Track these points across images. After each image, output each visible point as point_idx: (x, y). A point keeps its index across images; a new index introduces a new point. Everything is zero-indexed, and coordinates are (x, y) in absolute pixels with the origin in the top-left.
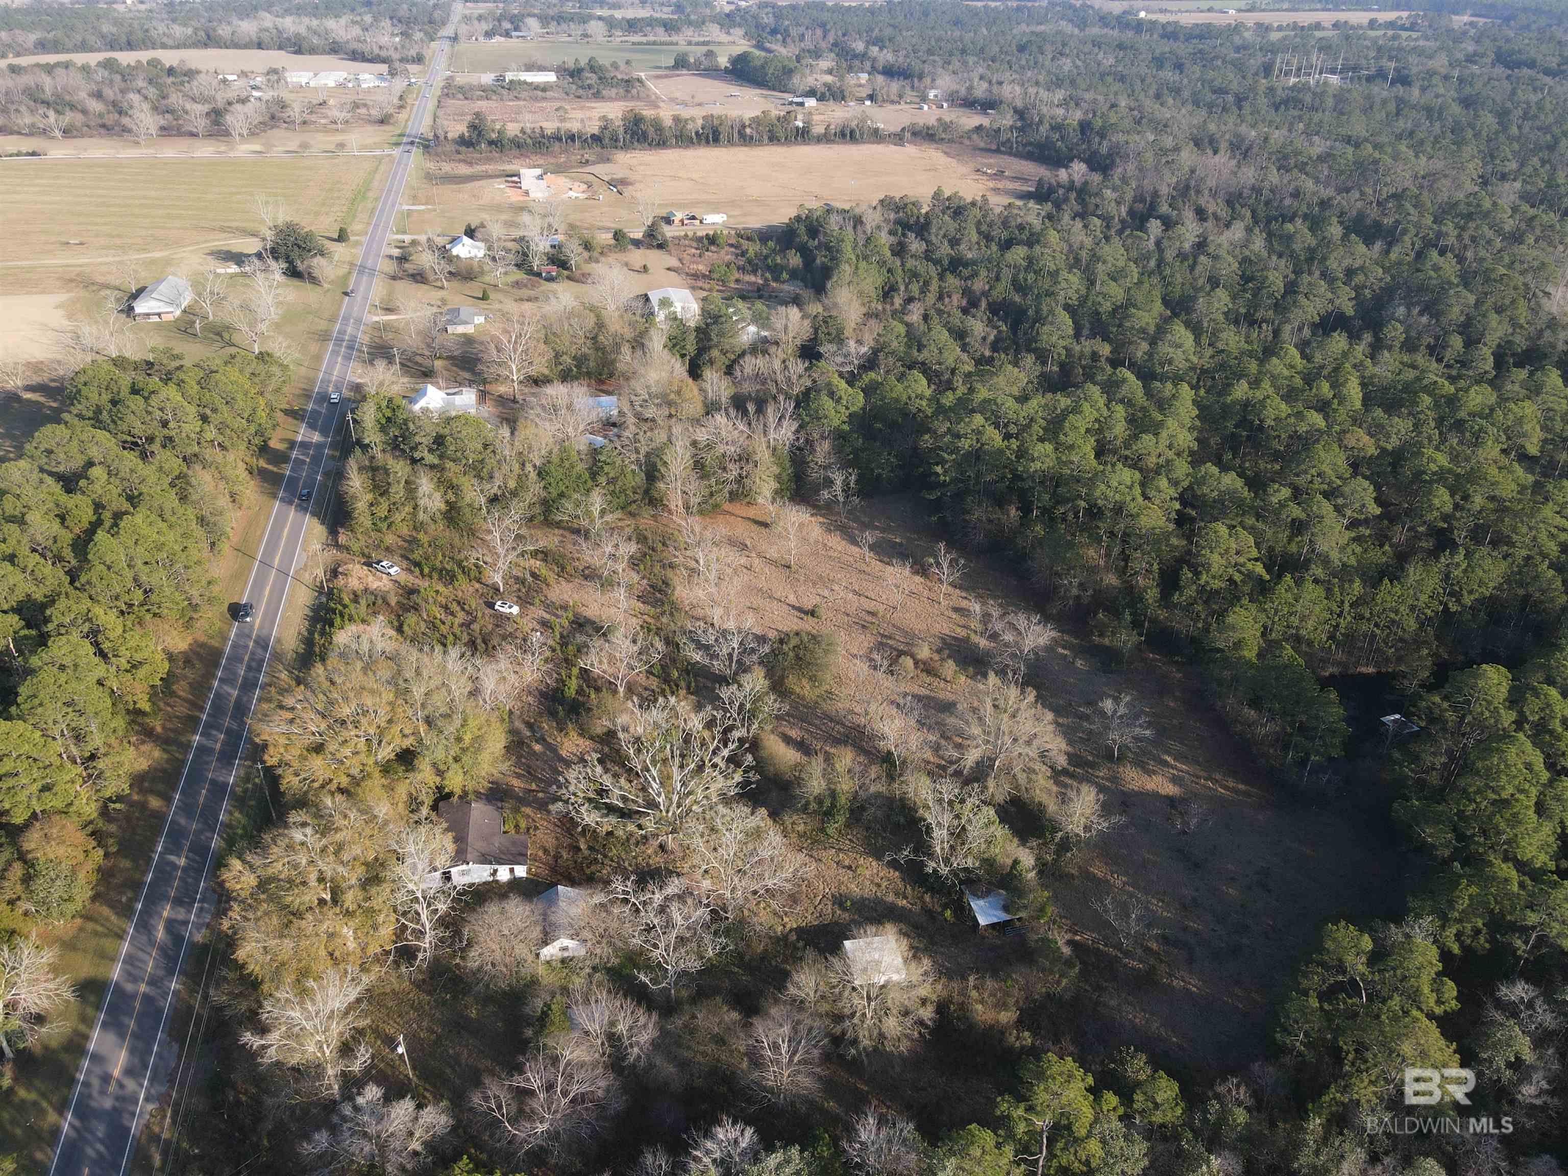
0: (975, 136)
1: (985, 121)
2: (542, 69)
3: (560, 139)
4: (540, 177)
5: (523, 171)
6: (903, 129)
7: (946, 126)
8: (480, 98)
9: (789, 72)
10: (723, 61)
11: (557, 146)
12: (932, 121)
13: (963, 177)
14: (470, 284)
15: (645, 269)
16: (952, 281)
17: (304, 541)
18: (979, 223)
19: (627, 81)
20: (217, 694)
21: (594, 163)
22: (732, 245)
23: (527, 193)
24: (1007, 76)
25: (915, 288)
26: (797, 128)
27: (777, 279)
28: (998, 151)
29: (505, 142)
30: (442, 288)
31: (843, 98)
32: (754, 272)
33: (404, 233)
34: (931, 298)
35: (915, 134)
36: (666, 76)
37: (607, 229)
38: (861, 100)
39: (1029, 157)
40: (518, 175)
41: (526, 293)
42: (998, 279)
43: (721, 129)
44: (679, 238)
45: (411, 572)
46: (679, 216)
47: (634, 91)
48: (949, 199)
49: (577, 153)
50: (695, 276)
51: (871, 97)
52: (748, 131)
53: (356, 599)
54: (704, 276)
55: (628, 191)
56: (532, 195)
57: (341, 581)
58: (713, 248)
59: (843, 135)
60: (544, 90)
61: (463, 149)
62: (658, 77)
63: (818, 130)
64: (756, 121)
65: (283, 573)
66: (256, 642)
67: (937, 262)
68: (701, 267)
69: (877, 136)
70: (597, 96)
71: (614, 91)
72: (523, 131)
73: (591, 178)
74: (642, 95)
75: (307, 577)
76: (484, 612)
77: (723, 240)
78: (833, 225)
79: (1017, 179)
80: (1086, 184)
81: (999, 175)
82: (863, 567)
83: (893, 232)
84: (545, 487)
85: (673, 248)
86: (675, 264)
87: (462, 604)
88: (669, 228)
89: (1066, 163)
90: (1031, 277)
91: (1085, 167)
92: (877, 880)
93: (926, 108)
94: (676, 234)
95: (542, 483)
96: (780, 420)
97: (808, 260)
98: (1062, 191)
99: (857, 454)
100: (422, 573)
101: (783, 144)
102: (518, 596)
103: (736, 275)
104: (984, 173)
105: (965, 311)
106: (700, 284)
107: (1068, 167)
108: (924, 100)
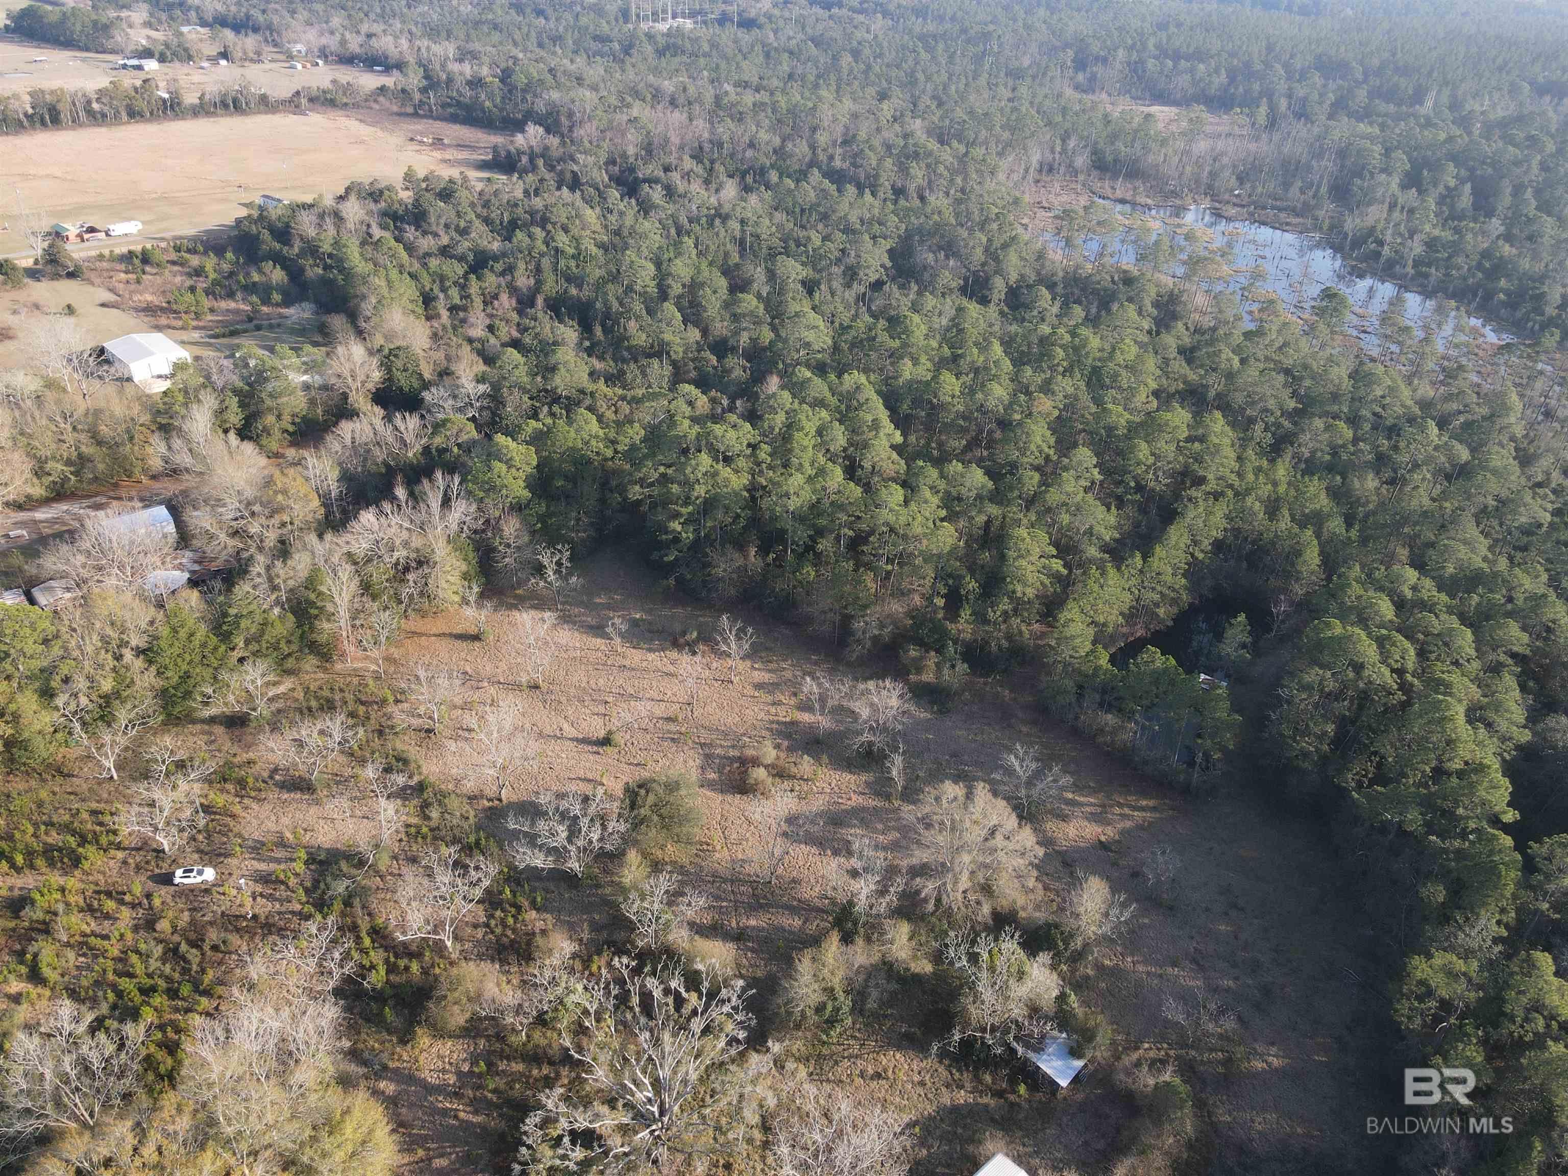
0: (381, 99)
1: (388, 81)
6: (298, 93)
7: (347, 89)
9: (104, 29)
12: (326, 84)
13: (400, 149)
15: (70, 310)
16: (491, 280)
18: (472, 205)
22: (174, 263)
24: (377, 28)
25: (454, 293)
26: (164, 101)
27: (266, 301)
28: (415, 115)
31: (190, 58)
32: (231, 295)
34: (478, 302)
35: (311, 100)
38: (214, 60)
39: (454, 119)
42: (538, 270)
43: (60, 107)
44: (89, 260)
46: (72, 229)
48: (426, 179)
50: (149, 310)
51: (224, 55)
52: (95, 106)
54: (162, 309)
58: (148, 269)
59: (225, 105)
63: (190, 99)
64: (101, 92)
67: (461, 259)
68: (149, 298)
69: (266, 104)
76: (161, 895)
77: (158, 256)
78: (307, 225)
79: (460, 146)
80: (546, 148)
81: (438, 143)
82: (620, 661)
83: (384, 227)
84: (159, 673)
85: (92, 276)
86: (109, 297)
87: (118, 896)
88: (68, 247)
89: (519, 126)
90: (573, 263)
91: (541, 130)
92: (917, 1078)
93: (299, 66)
94: (83, 254)
95: (153, 669)
96: (446, 502)
97: (295, 273)
98: (525, 159)
99: (544, 523)
100: (13, 865)
101: (149, 121)
102: (199, 851)
103: (207, 303)
104: (421, 142)
105: (520, 313)
106: (163, 321)
107: (523, 131)
108: (291, 57)
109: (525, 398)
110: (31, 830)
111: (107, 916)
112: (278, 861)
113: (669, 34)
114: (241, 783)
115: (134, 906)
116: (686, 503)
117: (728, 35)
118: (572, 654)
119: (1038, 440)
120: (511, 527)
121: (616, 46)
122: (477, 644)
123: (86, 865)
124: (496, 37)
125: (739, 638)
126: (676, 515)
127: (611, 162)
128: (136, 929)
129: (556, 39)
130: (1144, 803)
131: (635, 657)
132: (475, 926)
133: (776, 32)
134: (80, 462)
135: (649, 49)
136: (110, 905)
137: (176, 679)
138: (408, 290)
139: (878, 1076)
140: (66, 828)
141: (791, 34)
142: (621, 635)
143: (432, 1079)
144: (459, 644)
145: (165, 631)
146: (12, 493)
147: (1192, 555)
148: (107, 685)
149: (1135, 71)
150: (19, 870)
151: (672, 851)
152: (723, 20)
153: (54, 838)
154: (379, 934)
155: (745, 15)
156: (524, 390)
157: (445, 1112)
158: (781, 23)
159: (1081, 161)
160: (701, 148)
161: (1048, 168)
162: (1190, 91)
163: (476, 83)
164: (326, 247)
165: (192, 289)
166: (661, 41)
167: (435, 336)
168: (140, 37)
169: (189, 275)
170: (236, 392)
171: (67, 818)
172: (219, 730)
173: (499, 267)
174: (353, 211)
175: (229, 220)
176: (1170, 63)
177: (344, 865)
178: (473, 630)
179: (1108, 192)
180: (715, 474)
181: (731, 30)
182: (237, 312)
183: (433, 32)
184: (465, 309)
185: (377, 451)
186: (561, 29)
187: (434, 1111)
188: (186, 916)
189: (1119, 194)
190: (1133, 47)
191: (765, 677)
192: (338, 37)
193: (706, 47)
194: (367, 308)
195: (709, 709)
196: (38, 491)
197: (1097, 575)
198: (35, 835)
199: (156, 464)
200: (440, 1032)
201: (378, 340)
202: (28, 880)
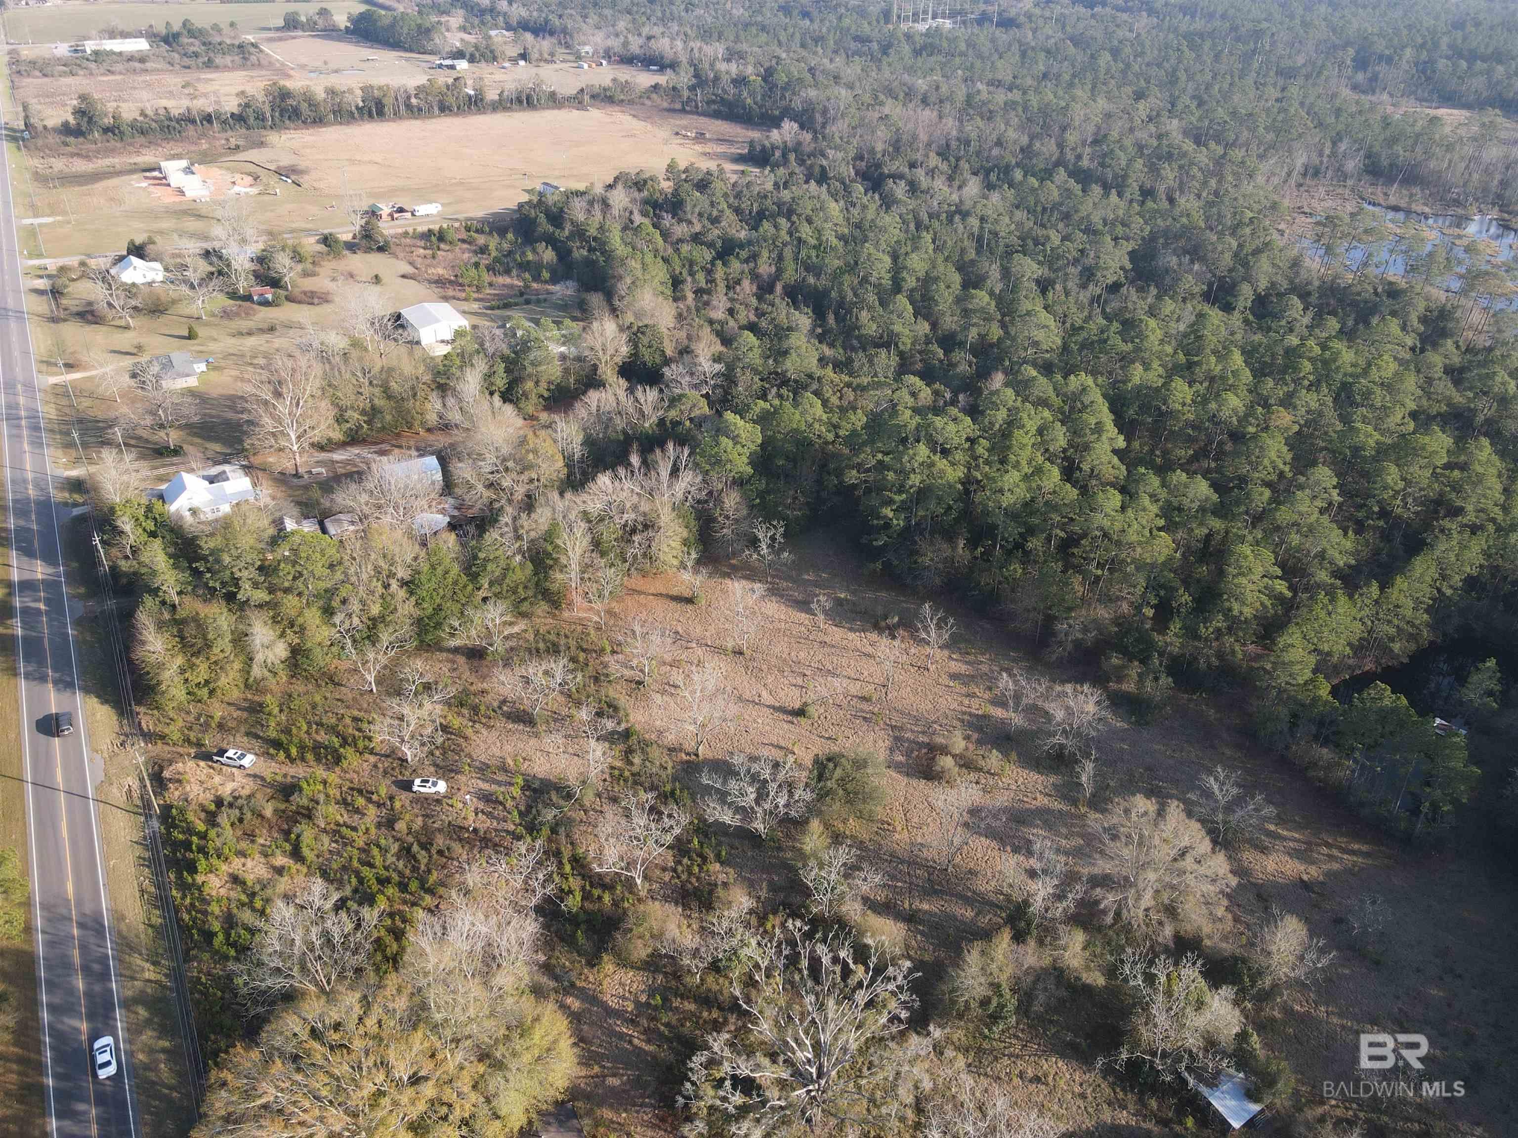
0: (654, 96)
1: (662, 79)
2: (125, 35)
3: (193, 122)
4: (188, 171)
5: (164, 164)
6: (582, 90)
7: (625, 86)
8: (62, 74)
9: (425, 32)
10: (341, 20)
11: (191, 130)
12: (607, 82)
13: (666, 142)
14: (163, 319)
15: (377, 279)
16: (736, 266)
17: (89, 736)
18: (726, 195)
19: (240, 46)
20: (56, 1034)
21: (246, 149)
22: (463, 241)
23: (181, 192)
24: (657, 30)
25: (701, 277)
26: (470, 97)
27: (537, 278)
28: (683, 111)
29: (124, 128)
30: (127, 328)
31: (495, 59)
32: (508, 272)
33: (40, 256)
34: (721, 287)
35: (593, 97)
36: (280, 39)
37: (308, 232)
38: (514, 61)
39: (717, 115)
40: (159, 169)
41: (244, 324)
42: (780, 258)
43: (385, 101)
44: (395, 236)
45: (272, 757)
46: (385, 210)
47: (253, 58)
48: (686, 171)
49: (220, 138)
50: (440, 282)
51: (524, 56)
52: (414, 101)
53: (211, 819)
54: (450, 282)
55: (304, 180)
56: (190, 194)
57: (174, 795)
58: (442, 246)
59: (520, 101)
60: (142, 60)
61: (71, 140)
62: (270, 40)
63: (492, 95)
64: (420, 89)
65: (78, 795)
66: (81, 925)
67: (710, 245)
68: (440, 271)
69: (555, 101)
70: (209, 65)
71: (228, 60)
72: (143, 114)
73: (251, 168)
74: (263, 62)
75: (117, 795)
76: (402, 799)
77: (452, 236)
78: (578, 211)
79: (721, 141)
80: (799, 144)
81: (700, 137)
82: (821, 637)
83: (644, 214)
84: (417, 604)
85: (398, 250)
86: (409, 269)
87: (366, 793)
88: (380, 224)
89: (776, 123)
90: (813, 253)
91: (796, 126)
92: (1077, 1089)
93: (586, 66)
94: (392, 232)
95: (413, 599)
96: (675, 472)
97: (563, 253)
98: (778, 154)
99: (762, 498)
100: (288, 756)
101: (457, 115)
102: (436, 765)
103: (487, 277)
104: (685, 137)
105: (760, 298)
106: (450, 293)
107: (778, 126)
108: (579, 57)
109: (756, 379)
110: (305, 727)
111: (357, 811)
112: (499, 783)
113: (928, 34)
114: (475, 709)
115: (379, 805)
116: (900, 492)
117: (984, 36)
118: (777, 625)
119: (1273, 455)
120: (732, 500)
121: (875, 46)
122: (690, 607)
123: (345, 764)
124: (763, 38)
125: (939, 627)
126: (891, 502)
127: (859, 157)
128: (379, 825)
129: (819, 40)
130: (1356, 847)
131: (837, 634)
132: (664, 869)
133: (1034, 31)
134: (373, 413)
135: (906, 49)
136: (360, 801)
137: (430, 611)
138: (660, 273)
139: (1037, 1079)
140: (332, 730)
141: (1050, 32)
142: (825, 612)
143: (613, 1003)
144: (673, 604)
145: (425, 568)
146: (317, 435)
147: (1439, 590)
148: (375, 610)
149: (1424, 72)
150: (292, 761)
151: (853, 826)
152: (983, 19)
153: (322, 737)
154: (578, 862)
155: (1006, 15)
156: (756, 371)
157: (621, 1036)
158: (1041, 22)
159: (1350, 165)
160: (948, 146)
161: (1313, 172)
162: (1485, 94)
163: (740, 81)
164: (593, 231)
165: (477, 265)
166: (919, 41)
167: (680, 317)
168: (455, 39)
169: (475, 252)
170: (504, 358)
171: (333, 721)
172: (461, 660)
173: (744, 254)
174: (620, 199)
175: (513, 205)
176: (1464, 64)
177: (554, 797)
178: (687, 593)
179: (1381, 199)
180: (932, 465)
181: (989, 29)
182: (512, 287)
183: (706, 34)
184: (709, 292)
185: (618, 420)
186: (824, 30)
187: (612, 1033)
188: (419, 821)
189: (1393, 200)
190: (1423, 46)
191: (962, 668)
192: (622, 39)
193: (963, 46)
194: (622, 288)
195: (903, 693)
196: (337, 435)
197: (1326, 601)
198: (307, 732)
199: (432, 418)
200: (623, 962)
201: (629, 318)
202: (297, 771)
